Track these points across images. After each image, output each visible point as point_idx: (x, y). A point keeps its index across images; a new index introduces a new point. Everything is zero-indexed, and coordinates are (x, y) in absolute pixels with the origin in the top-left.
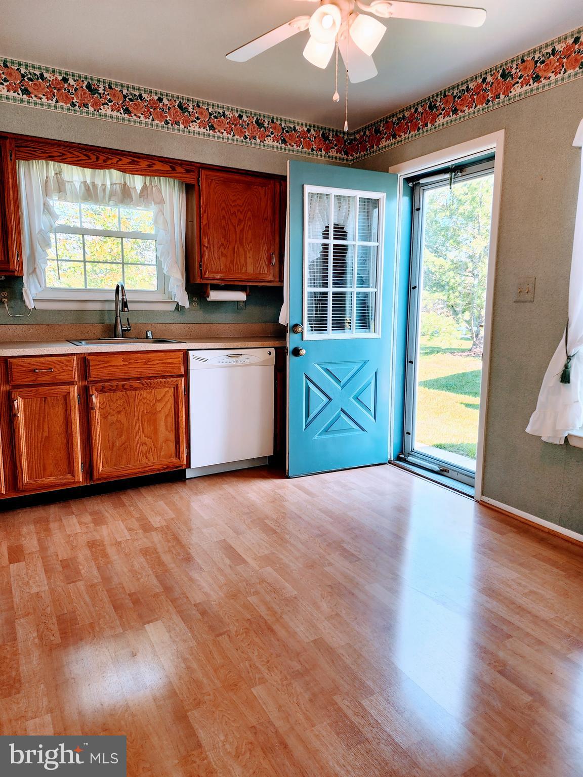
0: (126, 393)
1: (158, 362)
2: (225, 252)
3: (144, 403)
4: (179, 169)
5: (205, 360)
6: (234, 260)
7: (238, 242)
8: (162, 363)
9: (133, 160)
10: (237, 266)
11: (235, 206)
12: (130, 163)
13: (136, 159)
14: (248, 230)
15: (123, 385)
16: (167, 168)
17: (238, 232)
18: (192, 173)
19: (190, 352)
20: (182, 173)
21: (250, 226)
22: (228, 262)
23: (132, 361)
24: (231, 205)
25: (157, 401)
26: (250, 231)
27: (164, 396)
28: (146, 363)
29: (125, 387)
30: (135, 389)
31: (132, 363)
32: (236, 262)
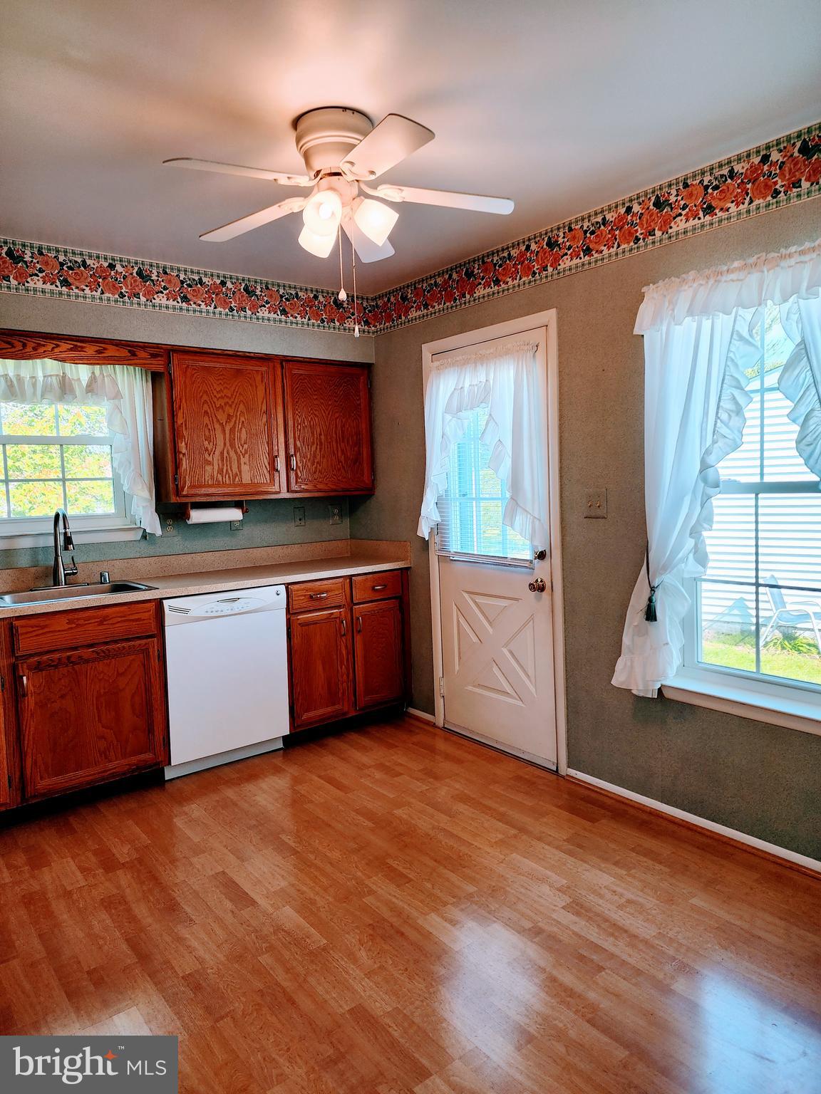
0: (74, 669)
1: (120, 619)
2: (210, 459)
3: (100, 680)
4: (142, 354)
5: (186, 611)
6: (223, 469)
7: (228, 444)
8: (124, 621)
9: (76, 346)
10: (227, 476)
11: (222, 397)
12: (71, 349)
13: (79, 344)
14: (241, 428)
15: (69, 657)
16: (124, 353)
17: (227, 432)
18: (159, 359)
19: (164, 601)
21: (243, 422)
22: (215, 474)
23: (81, 622)
24: (215, 396)
25: (119, 675)
26: (244, 430)
27: (129, 666)
28: (101, 623)
29: (72, 659)
30: (87, 661)
31: (82, 625)
32: (227, 470)
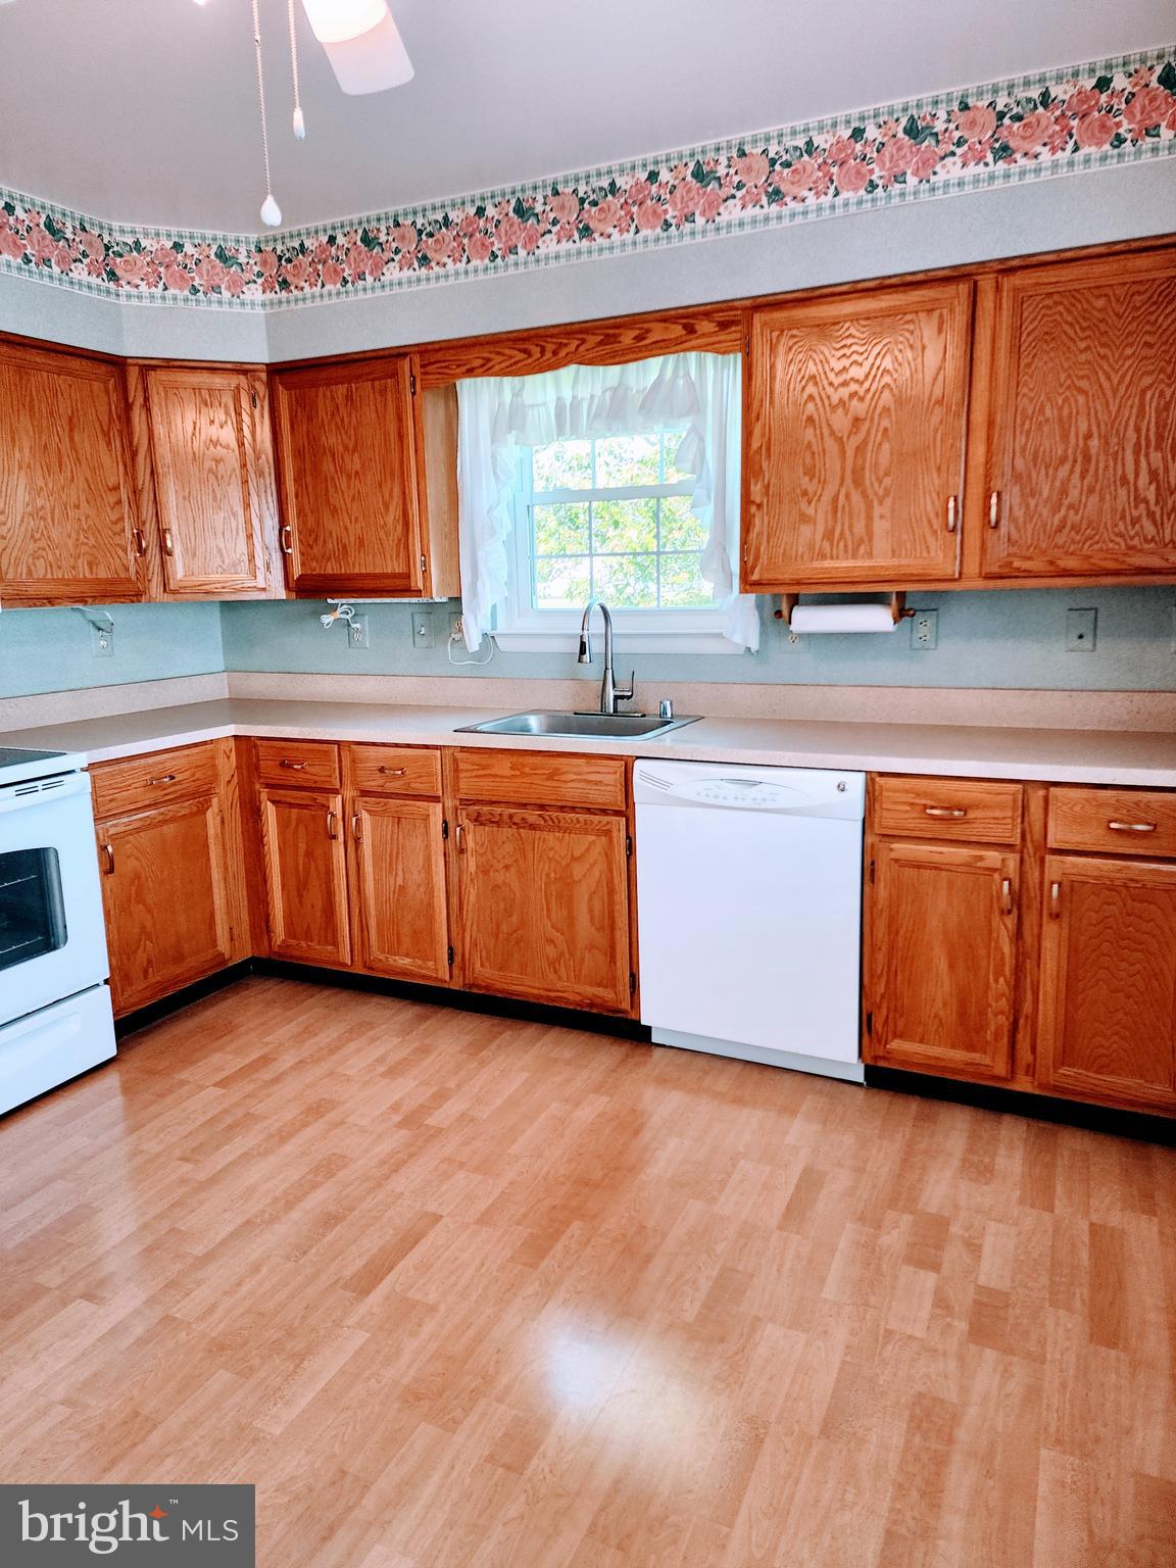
0: (519, 834)
1: (574, 777)
2: (810, 511)
3: (550, 859)
4: (706, 326)
5: (666, 784)
6: (834, 529)
7: (849, 480)
8: (580, 781)
9: (607, 335)
10: (842, 544)
11: (845, 384)
12: (601, 343)
13: (612, 331)
14: (880, 444)
15: (511, 816)
16: (677, 330)
17: (850, 454)
18: (733, 329)
19: (638, 763)
20: (711, 334)
21: (886, 430)
22: (818, 538)
23: (527, 770)
24: (831, 384)
25: (574, 859)
26: (886, 446)
27: (587, 850)
28: (550, 777)
29: (516, 820)
30: (533, 827)
31: (527, 775)
32: (842, 534)
